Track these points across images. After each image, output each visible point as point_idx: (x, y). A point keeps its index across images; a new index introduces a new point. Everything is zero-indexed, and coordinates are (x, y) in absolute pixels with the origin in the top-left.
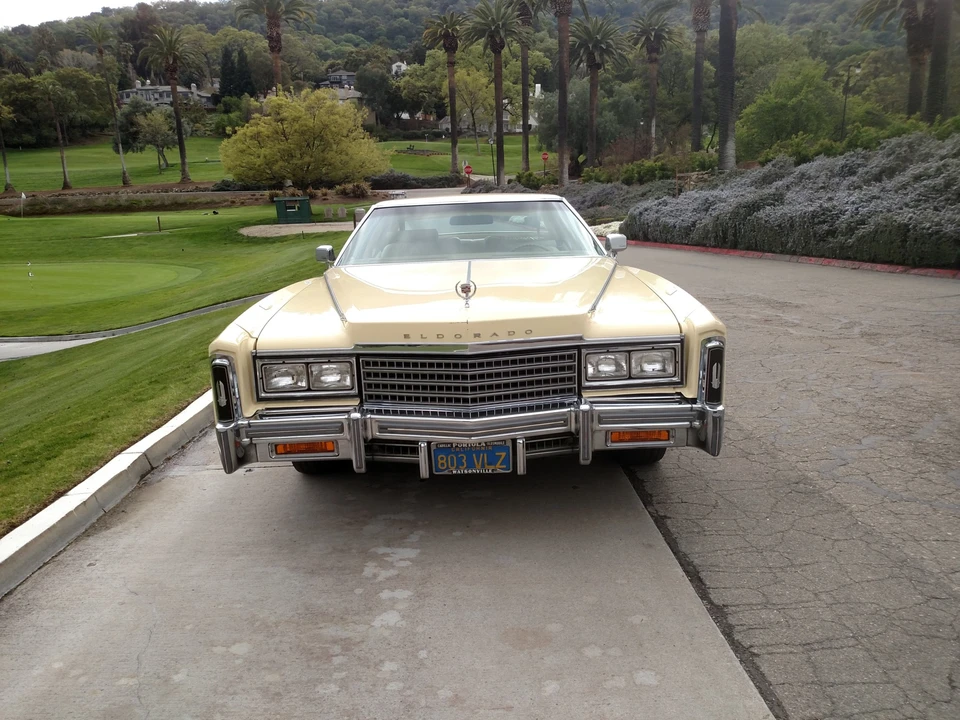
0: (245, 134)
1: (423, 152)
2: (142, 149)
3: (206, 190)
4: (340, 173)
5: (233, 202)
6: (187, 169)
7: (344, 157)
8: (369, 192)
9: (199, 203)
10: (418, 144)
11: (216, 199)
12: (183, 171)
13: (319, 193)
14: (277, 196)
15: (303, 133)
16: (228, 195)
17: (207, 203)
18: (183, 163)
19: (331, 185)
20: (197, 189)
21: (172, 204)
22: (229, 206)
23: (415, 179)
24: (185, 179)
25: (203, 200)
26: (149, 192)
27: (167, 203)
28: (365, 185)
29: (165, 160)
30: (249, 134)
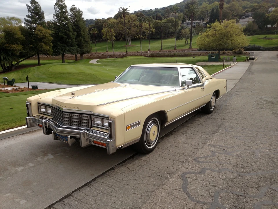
0: (204, 35)
1: (269, 39)
2: (182, 39)
3: (195, 51)
4: (231, 47)
5: (200, 55)
6: (191, 45)
7: (233, 41)
8: (244, 52)
9: (191, 55)
10: (268, 36)
11: (196, 54)
12: (190, 45)
13: (227, 52)
14: (213, 53)
15: (221, 34)
16: (200, 53)
17: (193, 55)
18: (191, 43)
19: (231, 50)
20: (193, 51)
21: (184, 55)
22: (199, 56)
23: (263, 48)
24: (190, 47)
25: (192, 54)
26: (180, 51)
27: (183, 54)
28: (242, 50)
29: (187, 42)
30: (205, 35)
